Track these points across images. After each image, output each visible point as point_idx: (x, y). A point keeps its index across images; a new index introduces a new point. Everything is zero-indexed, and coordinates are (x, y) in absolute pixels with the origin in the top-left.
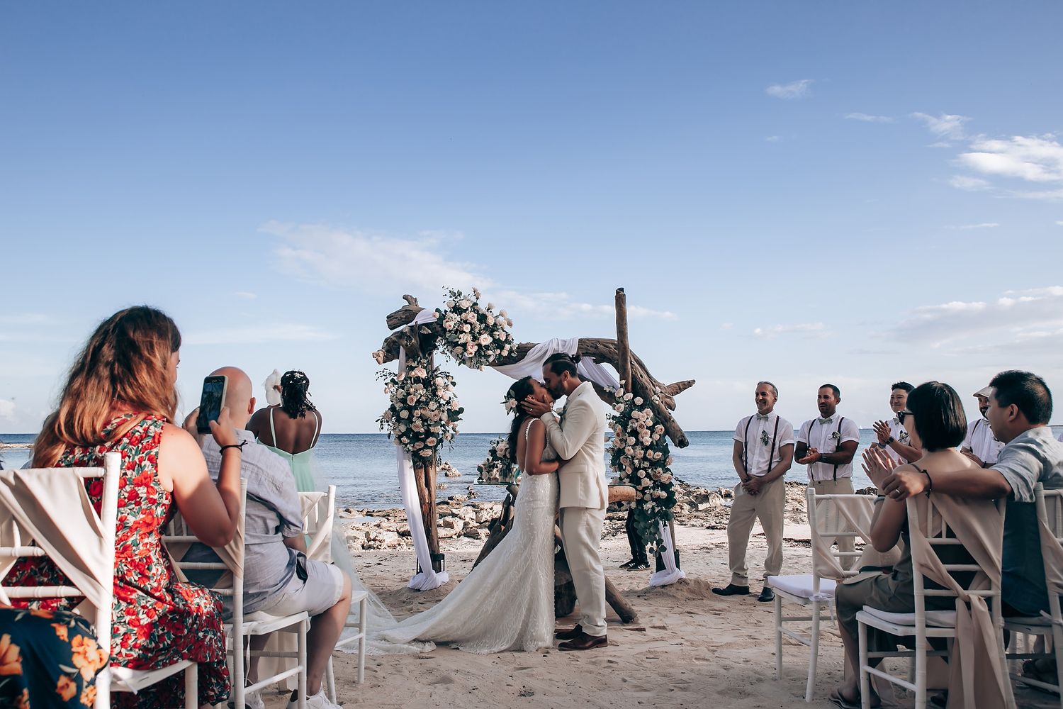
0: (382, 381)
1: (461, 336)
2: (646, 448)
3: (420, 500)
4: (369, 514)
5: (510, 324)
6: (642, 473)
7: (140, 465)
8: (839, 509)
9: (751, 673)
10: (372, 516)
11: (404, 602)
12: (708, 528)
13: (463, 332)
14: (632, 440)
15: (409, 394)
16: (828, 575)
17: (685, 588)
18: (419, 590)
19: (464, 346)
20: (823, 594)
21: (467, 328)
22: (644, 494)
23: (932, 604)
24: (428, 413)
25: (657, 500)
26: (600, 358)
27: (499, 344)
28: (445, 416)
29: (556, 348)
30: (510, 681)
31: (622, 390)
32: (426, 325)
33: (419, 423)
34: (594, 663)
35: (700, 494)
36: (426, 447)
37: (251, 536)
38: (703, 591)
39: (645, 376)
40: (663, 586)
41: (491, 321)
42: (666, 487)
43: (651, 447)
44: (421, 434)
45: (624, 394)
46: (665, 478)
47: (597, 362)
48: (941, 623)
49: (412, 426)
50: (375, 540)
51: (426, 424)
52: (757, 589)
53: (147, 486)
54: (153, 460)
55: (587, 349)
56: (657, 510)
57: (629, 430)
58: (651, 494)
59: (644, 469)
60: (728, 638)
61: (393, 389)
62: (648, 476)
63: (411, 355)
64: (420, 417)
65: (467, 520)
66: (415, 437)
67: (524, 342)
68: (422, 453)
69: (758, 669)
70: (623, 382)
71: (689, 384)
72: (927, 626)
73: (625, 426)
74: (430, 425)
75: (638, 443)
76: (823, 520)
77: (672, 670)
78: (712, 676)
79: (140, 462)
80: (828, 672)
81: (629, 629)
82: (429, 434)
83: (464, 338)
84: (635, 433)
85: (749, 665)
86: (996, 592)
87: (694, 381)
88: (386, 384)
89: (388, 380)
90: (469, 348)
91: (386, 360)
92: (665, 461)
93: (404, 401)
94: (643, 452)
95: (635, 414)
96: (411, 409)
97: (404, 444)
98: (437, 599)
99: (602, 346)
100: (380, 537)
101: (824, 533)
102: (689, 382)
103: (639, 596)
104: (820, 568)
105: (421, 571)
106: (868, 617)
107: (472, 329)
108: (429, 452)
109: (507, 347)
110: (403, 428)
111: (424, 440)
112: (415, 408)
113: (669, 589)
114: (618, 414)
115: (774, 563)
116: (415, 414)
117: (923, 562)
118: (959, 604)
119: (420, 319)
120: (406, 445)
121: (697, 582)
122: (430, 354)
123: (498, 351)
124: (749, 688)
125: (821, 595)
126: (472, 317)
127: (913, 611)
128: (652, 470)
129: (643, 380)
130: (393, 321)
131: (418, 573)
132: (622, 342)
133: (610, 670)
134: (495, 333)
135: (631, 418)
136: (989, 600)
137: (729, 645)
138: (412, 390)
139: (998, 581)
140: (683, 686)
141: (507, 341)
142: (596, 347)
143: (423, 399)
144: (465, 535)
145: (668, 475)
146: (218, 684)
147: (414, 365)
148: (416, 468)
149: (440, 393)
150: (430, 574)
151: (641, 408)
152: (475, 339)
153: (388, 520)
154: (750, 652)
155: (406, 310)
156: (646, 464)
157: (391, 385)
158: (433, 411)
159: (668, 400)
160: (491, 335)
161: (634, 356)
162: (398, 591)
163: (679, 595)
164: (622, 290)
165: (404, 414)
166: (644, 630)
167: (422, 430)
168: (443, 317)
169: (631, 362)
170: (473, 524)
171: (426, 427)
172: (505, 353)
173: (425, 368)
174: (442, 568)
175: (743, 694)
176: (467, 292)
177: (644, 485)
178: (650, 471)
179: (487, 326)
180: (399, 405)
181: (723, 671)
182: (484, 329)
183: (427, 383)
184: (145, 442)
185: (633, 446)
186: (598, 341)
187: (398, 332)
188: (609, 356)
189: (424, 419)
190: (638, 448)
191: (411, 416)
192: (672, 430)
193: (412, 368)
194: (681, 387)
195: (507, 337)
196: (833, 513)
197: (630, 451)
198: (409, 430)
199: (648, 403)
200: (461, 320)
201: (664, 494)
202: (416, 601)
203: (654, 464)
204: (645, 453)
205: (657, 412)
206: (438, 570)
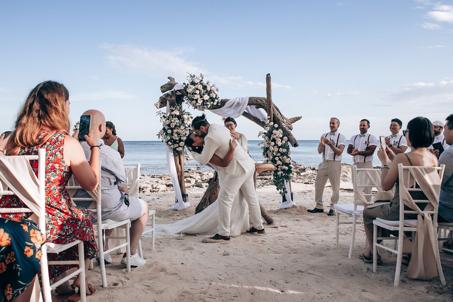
0: (159, 116)
1: (195, 96)
2: (279, 147)
3: (177, 170)
4: (153, 177)
5: (217, 90)
6: (277, 159)
7: (55, 154)
8: (367, 175)
9: (325, 246)
10: (154, 177)
11: (170, 215)
12: (305, 183)
13: (196, 94)
14: (273, 143)
15: (171, 122)
16: (360, 204)
17: (295, 209)
18: (177, 210)
19: (197, 100)
20: (358, 212)
21: (198, 92)
22: (278, 168)
23: (407, 217)
24: (180, 131)
25: (284, 170)
26: (259, 106)
27: (212, 100)
29: (239, 101)
30: (219, 249)
31: (269, 121)
32: (179, 90)
33: (176, 135)
34: (255, 242)
35: (302, 168)
36: (179, 146)
37: (103, 186)
38: (303, 211)
39: (279, 114)
40: (286, 209)
41: (209, 89)
42: (287, 165)
43: (281, 147)
44: (177, 140)
45: (270, 122)
46: (287, 160)
47: (257, 108)
48: (410, 225)
49: (173, 137)
50: (156, 188)
51: (179, 136)
52: (327, 210)
53: (59, 163)
54: (61, 152)
55: (252, 102)
56: (283, 175)
57: (271, 139)
58: (281, 168)
59: (278, 156)
60: (314, 231)
61: (164, 120)
62: (280, 159)
63: (172, 104)
64: (177, 133)
65: (197, 179)
66: (175, 142)
67: (224, 99)
68: (177, 149)
69: (328, 244)
70: (269, 117)
71: (298, 118)
72: (405, 226)
73: (270, 138)
74: (181, 136)
75: (275, 145)
76: (360, 180)
77: (290, 245)
78: (307, 247)
79: (55, 153)
80: (358, 246)
81: (271, 227)
82: (180, 140)
83: (197, 97)
84: (274, 140)
85: (323, 243)
86: (436, 212)
87: (301, 117)
88: (161, 118)
89: (162, 116)
90: (199, 101)
91: (161, 107)
92: (287, 153)
93: (169, 125)
94: (278, 149)
95: (274, 132)
96: (172, 129)
97: (169, 145)
98: (185, 214)
99: (260, 101)
100: (158, 187)
101: (359, 186)
102: (299, 117)
103: (274, 213)
104: (357, 201)
105: (178, 202)
106: (378, 222)
107: (200, 92)
108: (180, 149)
109: (216, 101)
110: (169, 138)
111: (178, 143)
112: (174, 129)
113: (288, 210)
114: (266, 132)
115: (335, 199)
116: (174, 132)
117: (404, 199)
118: (419, 217)
119: (176, 88)
120: (170, 145)
121: (301, 207)
122: (181, 104)
123: (212, 103)
124: (324, 253)
125: (357, 213)
126: (200, 87)
127: (399, 220)
128: (282, 157)
129: (278, 116)
130: (164, 89)
131: (176, 202)
132: (269, 98)
133: (262, 245)
134: (210, 94)
135: (272, 133)
136: (432, 215)
137: (315, 234)
138: (173, 121)
139: (437, 207)
140: (295, 251)
141: (216, 98)
142: (257, 101)
143: (178, 124)
144: (196, 186)
145: (289, 159)
146: (92, 250)
147: (174, 109)
148: (175, 156)
149: (185, 122)
150: (182, 203)
151: (277, 129)
152: (201, 97)
153: (161, 179)
154: (324, 237)
155: (169, 84)
156: (279, 154)
157: (163, 118)
158: (182, 130)
159: (289, 125)
160: (209, 95)
161: (274, 105)
162: (167, 210)
163: (292, 212)
164: (269, 74)
165: (169, 131)
166: (277, 227)
167: (178, 139)
168: (187, 87)
169: (273, 108)
170: (200, 181)
171: (179, 138)
172: (215, 104)
173: (179, 110)
174: (187, 200)
175: (321, 255)
176: (198, 75)
177: (278, 163)
178: (281, 157)
179: (207, 91)
180: (167, 128)
181: (312, 245)
182: (206, 93)
183: (180, 117)
184: (57, 143)
185: (273, 146)
186: (258, 98)
187: (166, 94)
188: (263, 105)
189: (178, 134)
190: (276, 147)
191: (172, 132)
192: (291, 139)
193: (172, 111)
194: (295, 120)
195: (216, 96)
196: (364, 176)
197: (272, 148)
198: (172, 139)
199: (280, 127)
200: (195, 88)
201: (287, 168)
202: (176, 215)
203: (283, 154)
204: (279, 150)
205: (284, 131)
206: (185, 201)
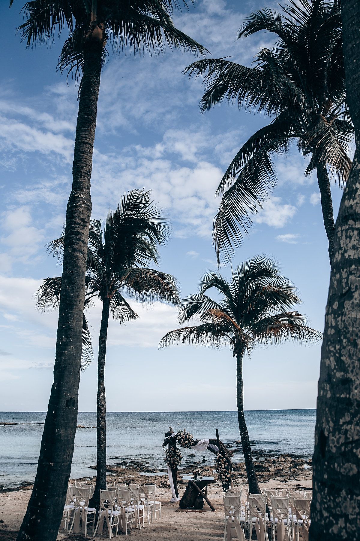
0: (164, 451)
5: (193, 437)
6: (222, 475)
15: (170, 454)
18: (173, 502)
25: (226, 481)
26: (214, 444)
27: (190, 442)
28: (178, 460)
29: (204, 442)
36: (174, 467)
39: (225, 449)
41: (188, 437)
42: (228, 478)
43: (224, 468)
45: (219, 454)
46: (228, 475)
55: (211, 442)
57: (219, 464)
61: (167, 453)
62: (224, 475)
63: (171, 445)
67: (197, 440)
70: (219, 451)
82: (174, 464)
84: (221, 464)
90: (183, 444)
92: (228, 471)
94: (222, 469)
95: (221, 460)
96: (170, 458)
99: (215, 441)
110: (169, 462)
111: (174, 465)
114: (218, 459)
119: (172, 436)
123: (190, 444)
126: (184, 437)
130: (167, 435)
134: (189, 440)
141: (192, 441)
142: (213, 441)
143: (173, 456)
151: (222, 458)
152: (184, 441)
156: (223, 472)
157: (166, 451)
158: (176, 458)
159: (230, 455)
161: (221, 443)
164: (217, 430)
165: (169, 459)
171: (174, 462)
176: (182, 430)
177: (223, 477)
179: (187, 439)
180: (168, 457)
188: (216, 444)
189: (173, 460)
191: (171, 459)
192: (230, 464)
194: (235, 451)
197: (219, 469)
198: (170, 463)
199: (224, 457)
201: (228, 480)
203: (225, 472)
205: (227, 458)
206: (177, 497)
